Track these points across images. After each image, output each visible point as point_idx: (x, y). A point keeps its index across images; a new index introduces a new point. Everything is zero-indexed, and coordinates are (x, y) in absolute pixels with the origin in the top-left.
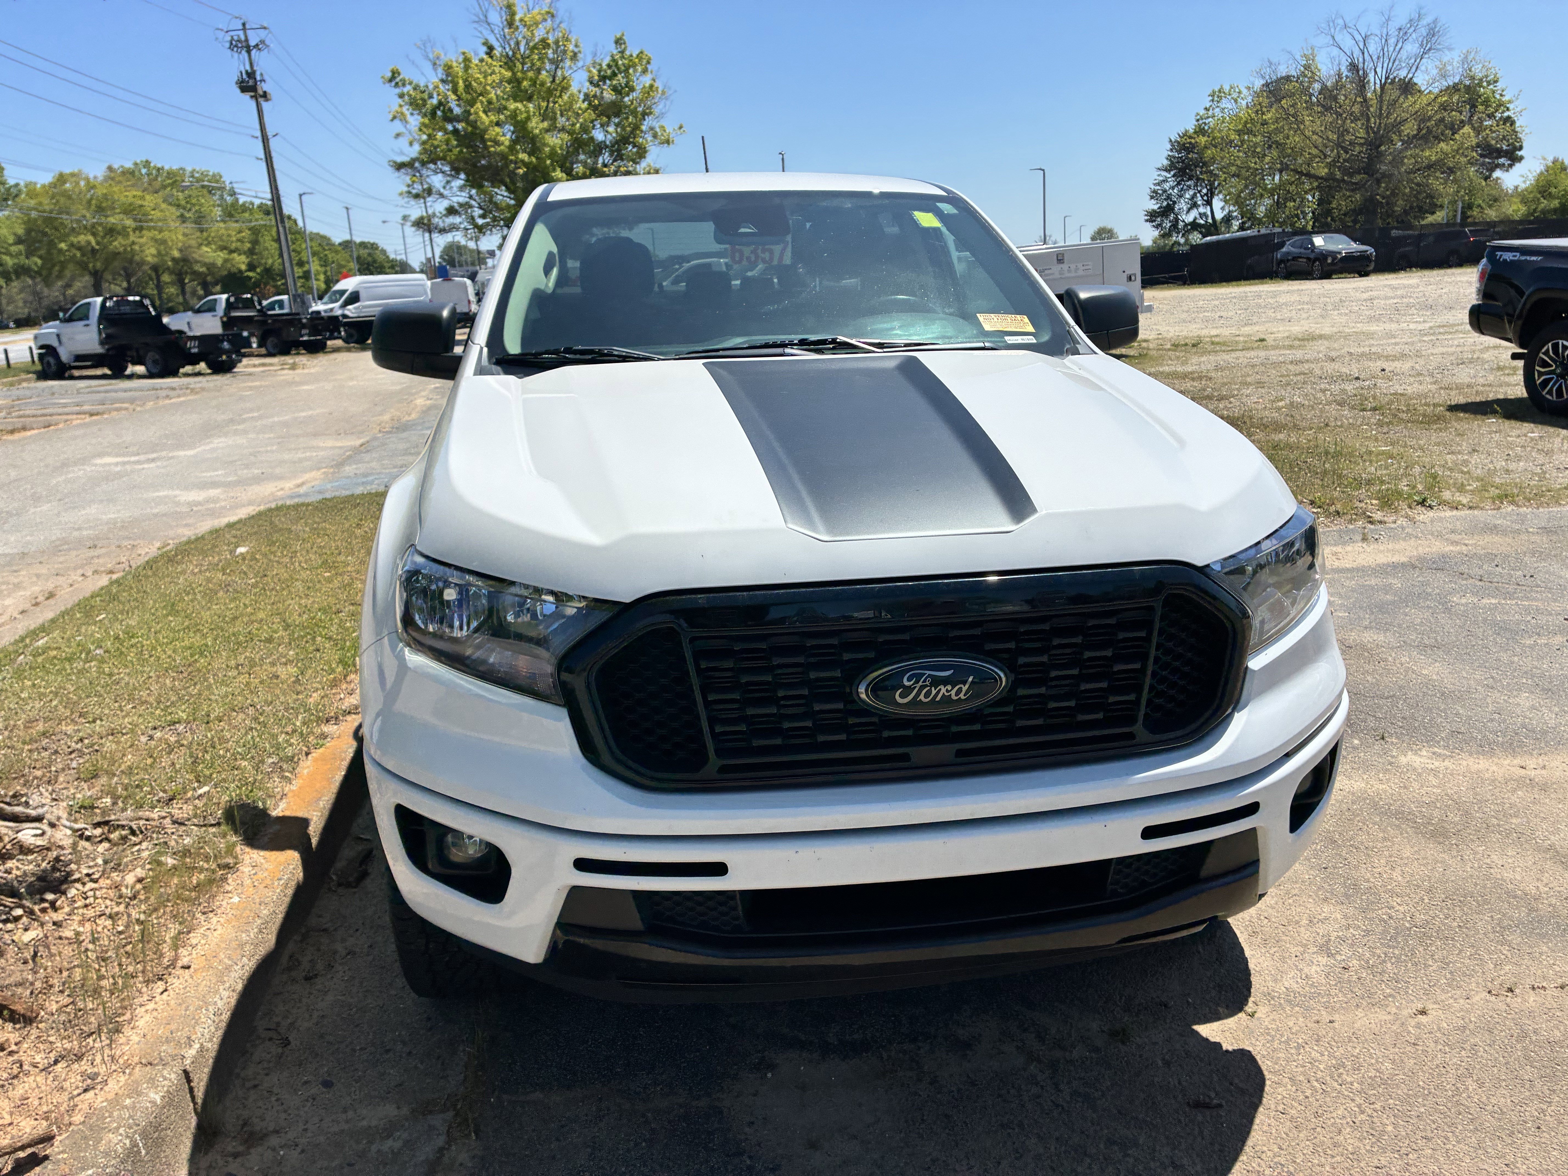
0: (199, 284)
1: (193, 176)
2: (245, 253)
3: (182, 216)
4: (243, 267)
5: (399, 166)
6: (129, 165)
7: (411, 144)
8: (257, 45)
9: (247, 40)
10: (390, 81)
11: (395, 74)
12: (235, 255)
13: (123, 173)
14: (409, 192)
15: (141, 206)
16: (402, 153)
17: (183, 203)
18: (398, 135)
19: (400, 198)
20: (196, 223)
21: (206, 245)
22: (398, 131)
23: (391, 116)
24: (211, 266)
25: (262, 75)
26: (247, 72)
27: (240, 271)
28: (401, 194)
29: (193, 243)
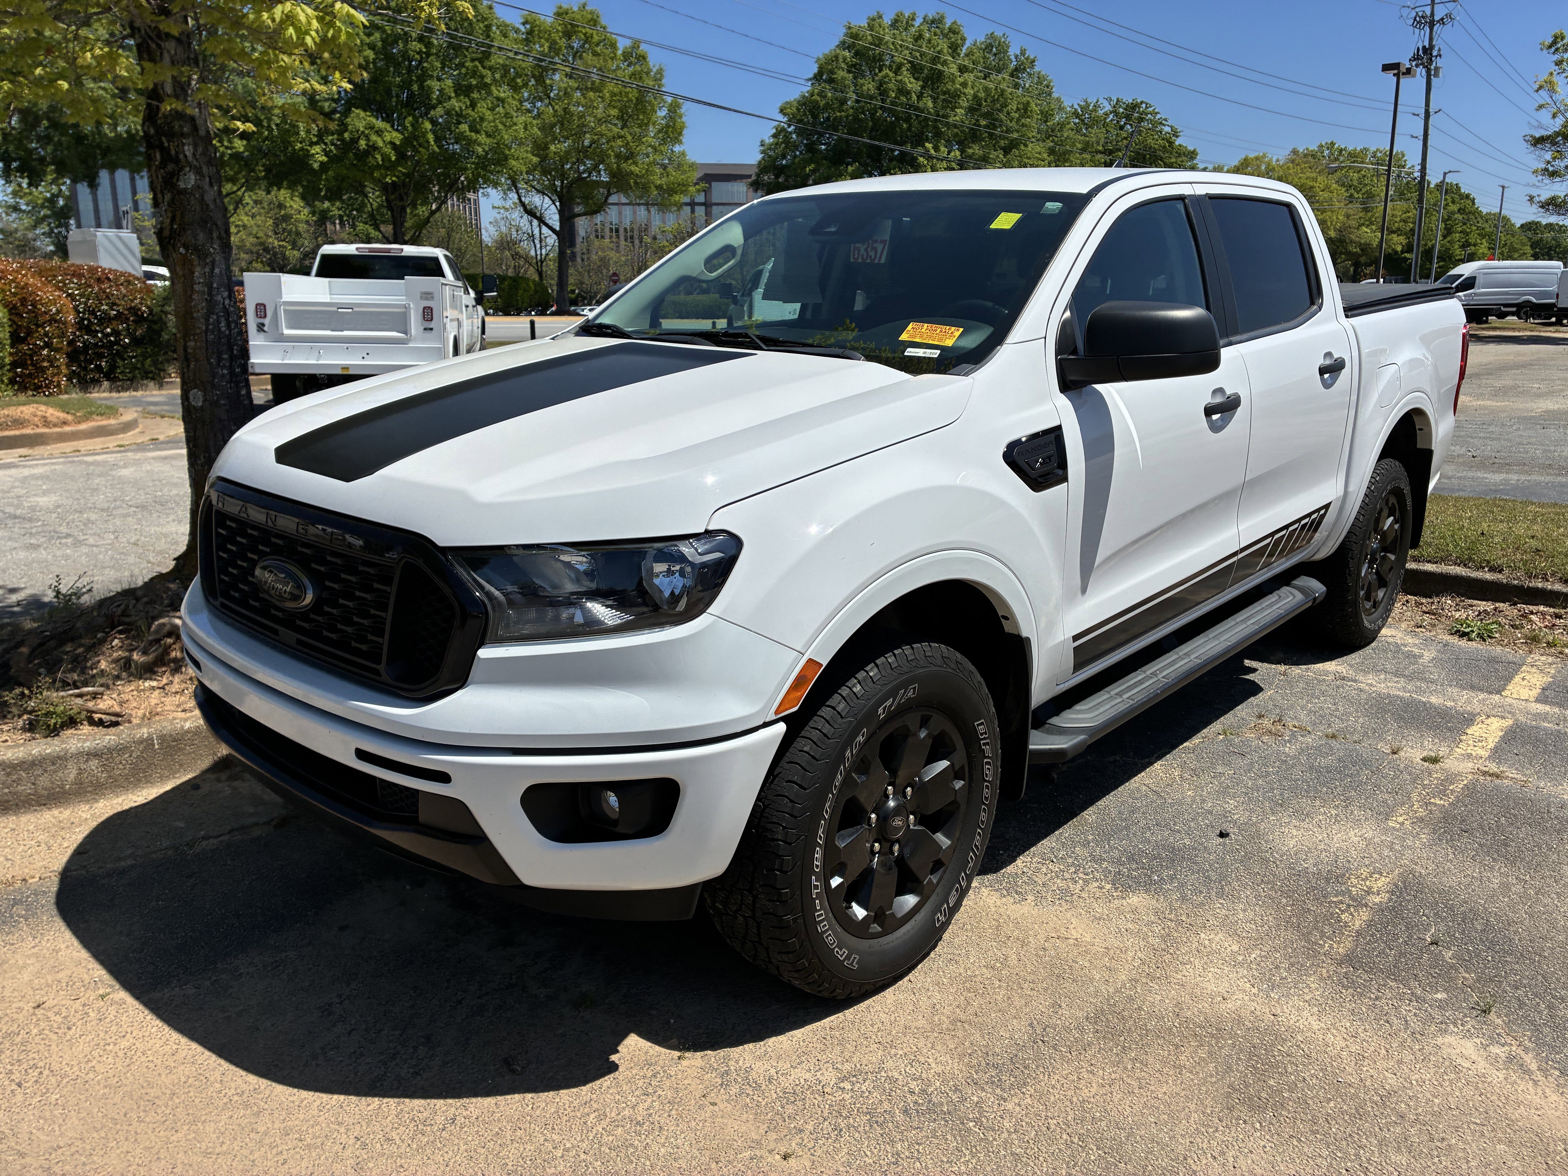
0: (1352, 265)
1: (1374, 157)
2: (1406, 234)
3: (1351, 196)
4: (1399, 248)
5: (1538, 142)
6: (1314, 147)
7: (1554, 116)
8: (1442, 19)
9: (1432, 14)
10: (1550, 47)
11: (1557, 38)
12: (1395, 236)
13: (1305, 156)
14: (1546, 170)
15: (1312, 187)
16: (1540, 126)
17: (1355, 183)
18: (1541, 107)
19: (1533, 177)
20: (1363, 203)
21: (1367, 226)
22: (1542, 102)
23: (1536, 87)
24: (1365, 248)
25: (1439, 50)
26: (1424, 47)
27: (1396, 252)
28: (1535, 172)
29: (1353, 223)
